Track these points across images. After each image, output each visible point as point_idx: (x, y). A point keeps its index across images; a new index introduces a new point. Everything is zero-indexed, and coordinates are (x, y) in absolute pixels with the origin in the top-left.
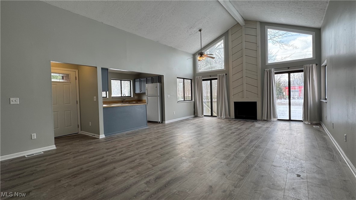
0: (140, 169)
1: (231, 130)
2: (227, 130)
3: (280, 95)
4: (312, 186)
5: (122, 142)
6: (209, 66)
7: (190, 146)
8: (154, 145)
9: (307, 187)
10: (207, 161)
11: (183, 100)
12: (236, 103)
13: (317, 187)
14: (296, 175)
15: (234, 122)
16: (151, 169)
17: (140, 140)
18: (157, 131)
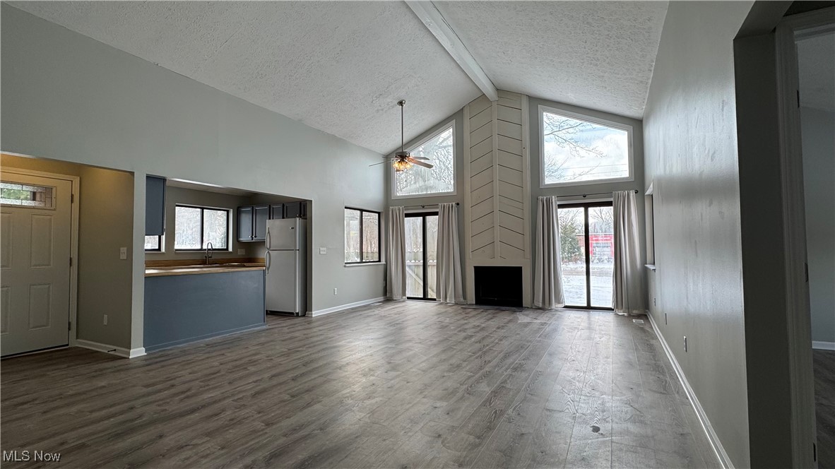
0: (231, 434)
1: (464, 330)
2: (456, 332)
3: (574, 253)
4: (621, 450)
5: (190, 366)
6: (421, 183)
7: (367, 370)
8: (274, 372)
9: (609, 454)
10: (402, 405)
11: (359, 261)
12: (478, 270)
13: (630, 451)
14: (592, 429)
15: (474, 313)
16: (261, 433)
17: (241, 359)
18: (290, 335)
